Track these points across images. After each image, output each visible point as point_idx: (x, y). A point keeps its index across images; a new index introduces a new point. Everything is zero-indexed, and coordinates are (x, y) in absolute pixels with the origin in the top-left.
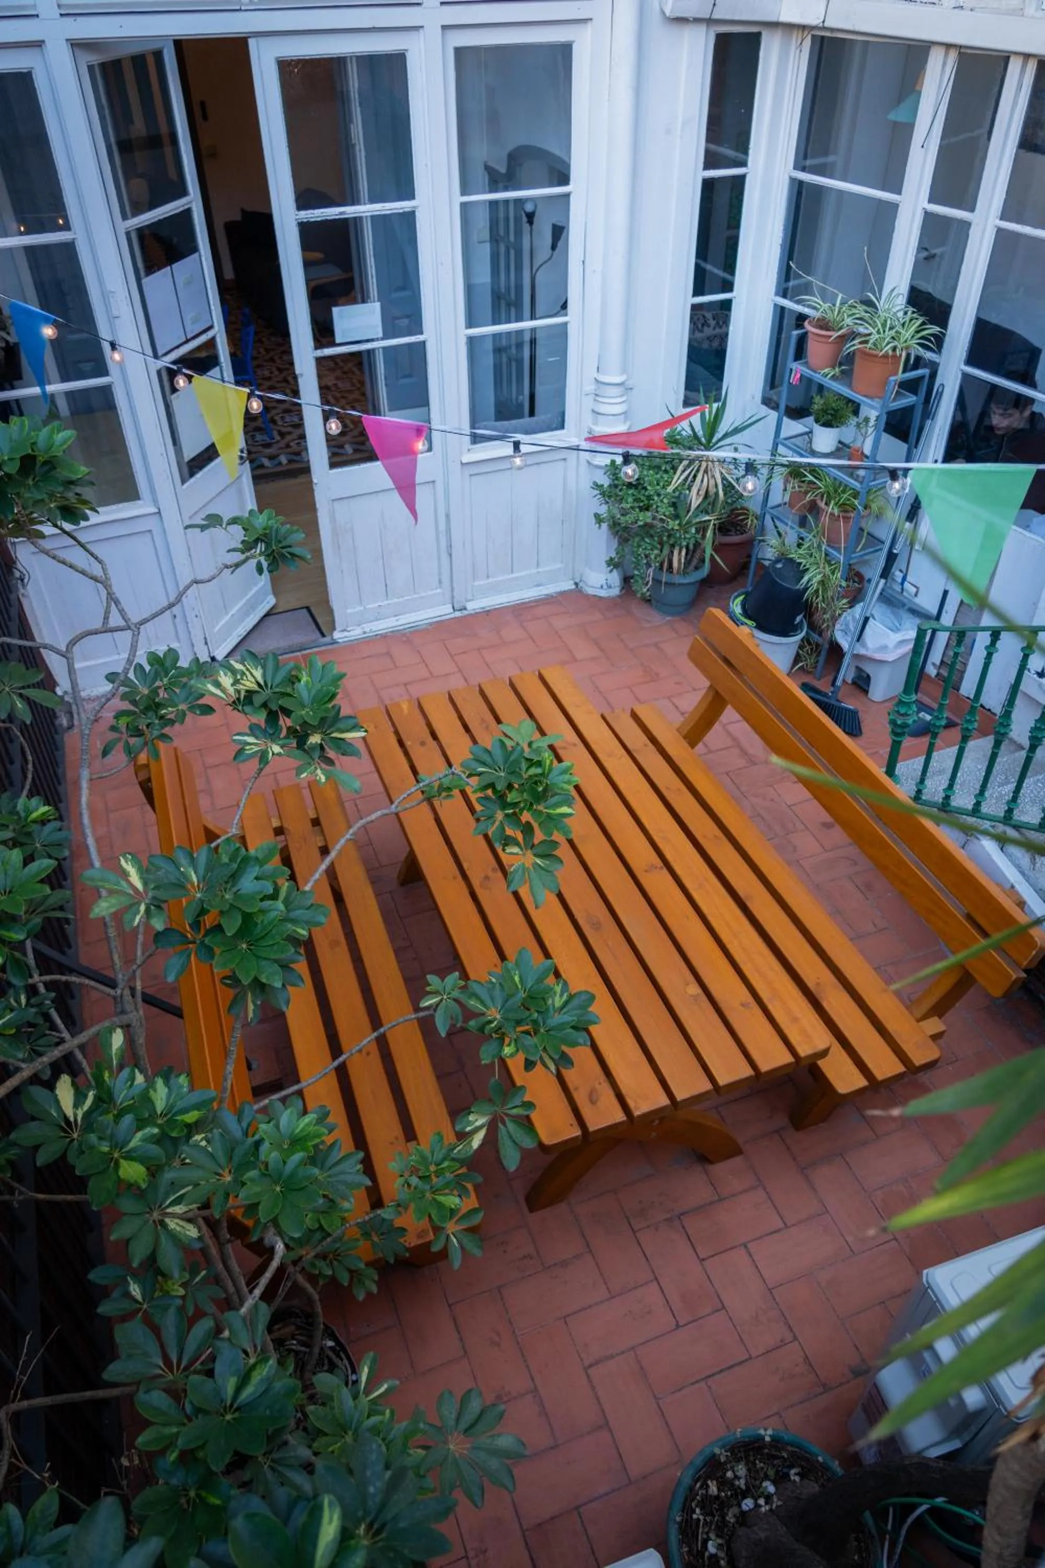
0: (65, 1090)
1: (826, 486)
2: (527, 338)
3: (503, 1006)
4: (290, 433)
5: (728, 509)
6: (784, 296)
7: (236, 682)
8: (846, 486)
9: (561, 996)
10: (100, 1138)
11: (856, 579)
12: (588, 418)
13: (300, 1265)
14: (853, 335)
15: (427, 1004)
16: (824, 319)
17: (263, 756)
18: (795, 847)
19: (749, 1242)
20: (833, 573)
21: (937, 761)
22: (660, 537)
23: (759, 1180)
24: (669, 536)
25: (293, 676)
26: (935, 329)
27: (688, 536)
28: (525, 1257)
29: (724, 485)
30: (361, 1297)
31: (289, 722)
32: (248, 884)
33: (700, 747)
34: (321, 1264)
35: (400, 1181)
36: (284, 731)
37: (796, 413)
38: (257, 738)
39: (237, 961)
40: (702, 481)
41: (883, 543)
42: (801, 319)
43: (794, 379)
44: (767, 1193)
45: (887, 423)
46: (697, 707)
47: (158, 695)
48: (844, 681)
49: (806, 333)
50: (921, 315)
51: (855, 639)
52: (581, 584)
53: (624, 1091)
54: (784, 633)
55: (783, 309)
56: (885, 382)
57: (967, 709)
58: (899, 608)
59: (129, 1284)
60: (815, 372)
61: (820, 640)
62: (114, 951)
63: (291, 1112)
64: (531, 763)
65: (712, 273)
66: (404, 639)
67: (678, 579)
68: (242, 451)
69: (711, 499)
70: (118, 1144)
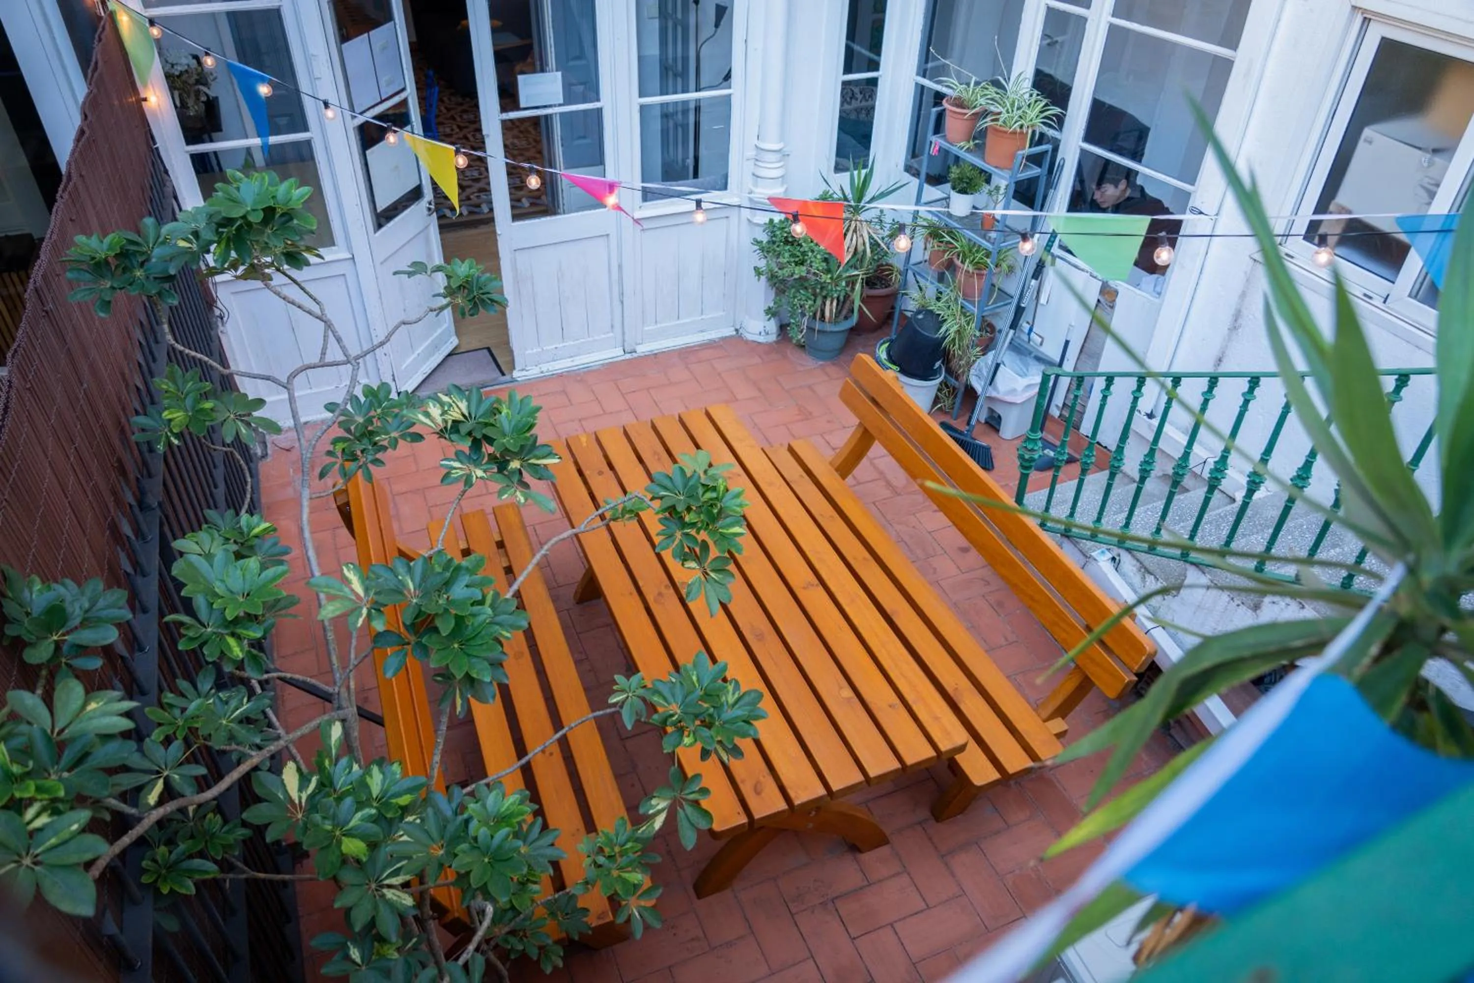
0: (290, 776)
1: (962, 246)
2: (692, 106)
3: (683, 702)
4: (469, 187)
5: (874, 265)
6: (924, 76)
7: (444, 413)
8: (980, 246)
9: (734, 694)
10: (324, 818)
11: (989, 330)
12: (749, 183)
13: (492, 943)
14: (985, 113)
15: (615, 700)
16: (960, 98)
17: (468, 481)
18: (935, 569)
19: (896, 922)
20: (968, 324)
21: (1060, 493)
22: (814, 289)
23: (904, 867)
24: (822, 288)
25: (495, 408)
26: (1057, 110)
27: (839, 289)
28: (693, 939)
29: (871, 244)
30: (548, 970)
31: (491, 450)
32: (459, 591)
33: (850, 479)
34: (512, 940)
35: (588, 861)
36: (486, 459)
37: (935, 180)
38: (462, 463)
39: (451, 657)
40: (852, 240)
41: (1012, 297)
42: (939, 97)
43: (934, 151)
44: (911, 878)
45: (1016, 191)
46: (846, 444)
47: (372, 423)
48: (978, 420)
49: (944, 110)
50: (1045, 98)
51: (988, 382)
52: (741, 331)
53: (786, 782)
54: (925, 378)
55: (923, 87)
56: (1013, 156)
57: (1086, 445)
58: (1026, 356)
59: (349, 948)
60: (951, 144)
61: (957, 384)
62: (332, 652)
63: (498, 794)
64: (707, 488)
65: (860, 53)
66: (579, 378)
67: (828, 327)
68: (430, 204)
69: (859, 256)
70: (339, 824)
